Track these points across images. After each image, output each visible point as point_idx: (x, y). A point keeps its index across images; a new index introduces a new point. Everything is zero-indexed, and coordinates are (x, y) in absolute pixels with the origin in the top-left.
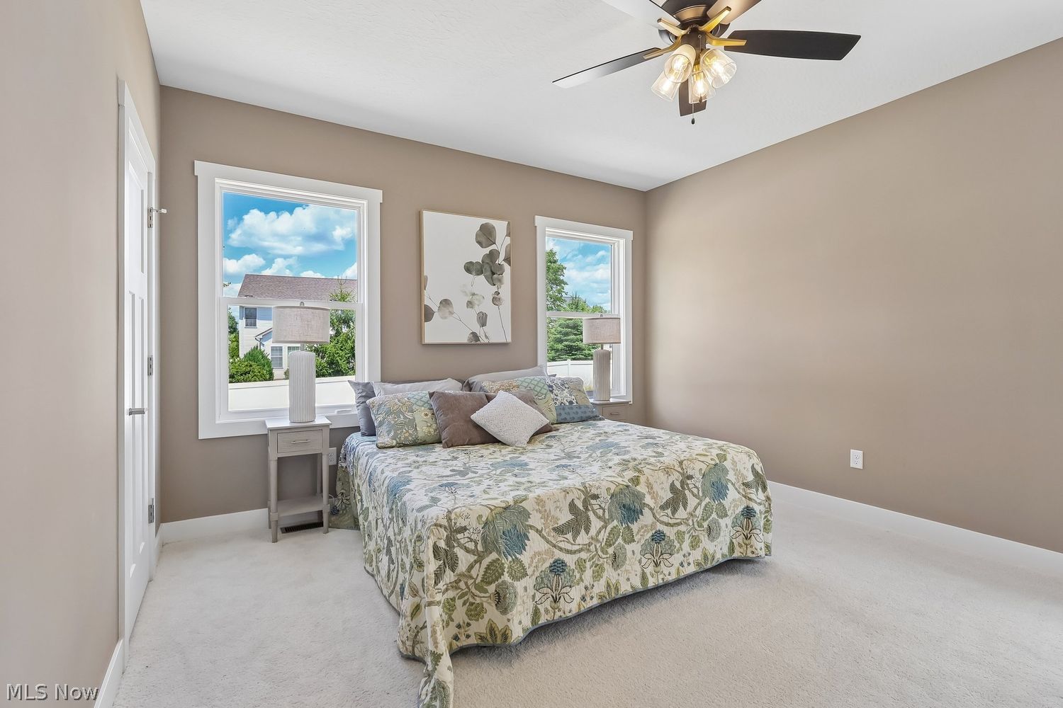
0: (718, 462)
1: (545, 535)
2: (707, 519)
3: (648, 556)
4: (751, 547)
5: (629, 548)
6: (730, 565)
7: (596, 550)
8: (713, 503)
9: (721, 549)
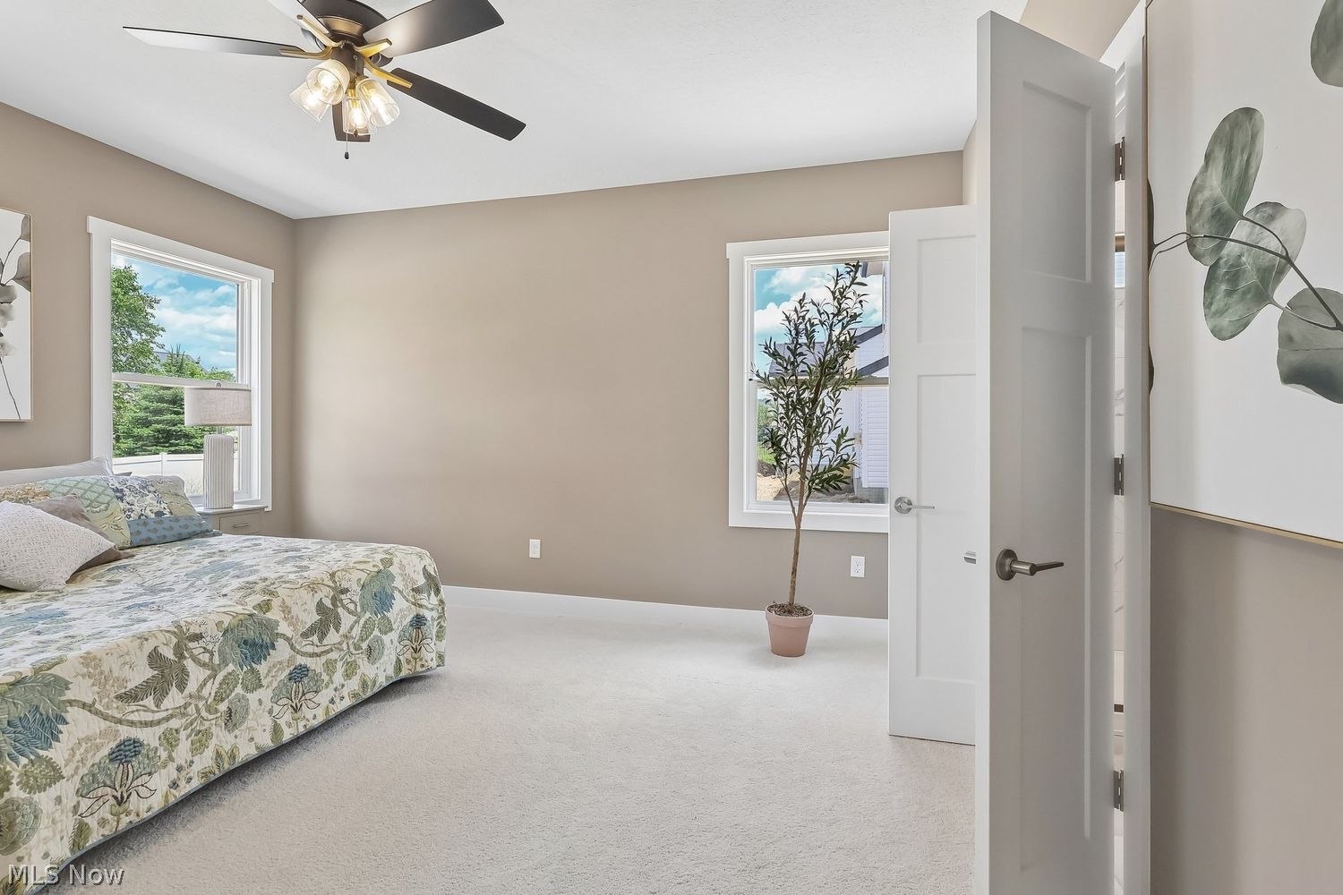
0: (382, 568)
1: (102, 709)
2: (367, 638)
3: (285, 701)
4: (421, 660)
5: (252, 697)
6: (397, 687)
7: (198, 711)
8: (374, 617)
9: (385, 671)
